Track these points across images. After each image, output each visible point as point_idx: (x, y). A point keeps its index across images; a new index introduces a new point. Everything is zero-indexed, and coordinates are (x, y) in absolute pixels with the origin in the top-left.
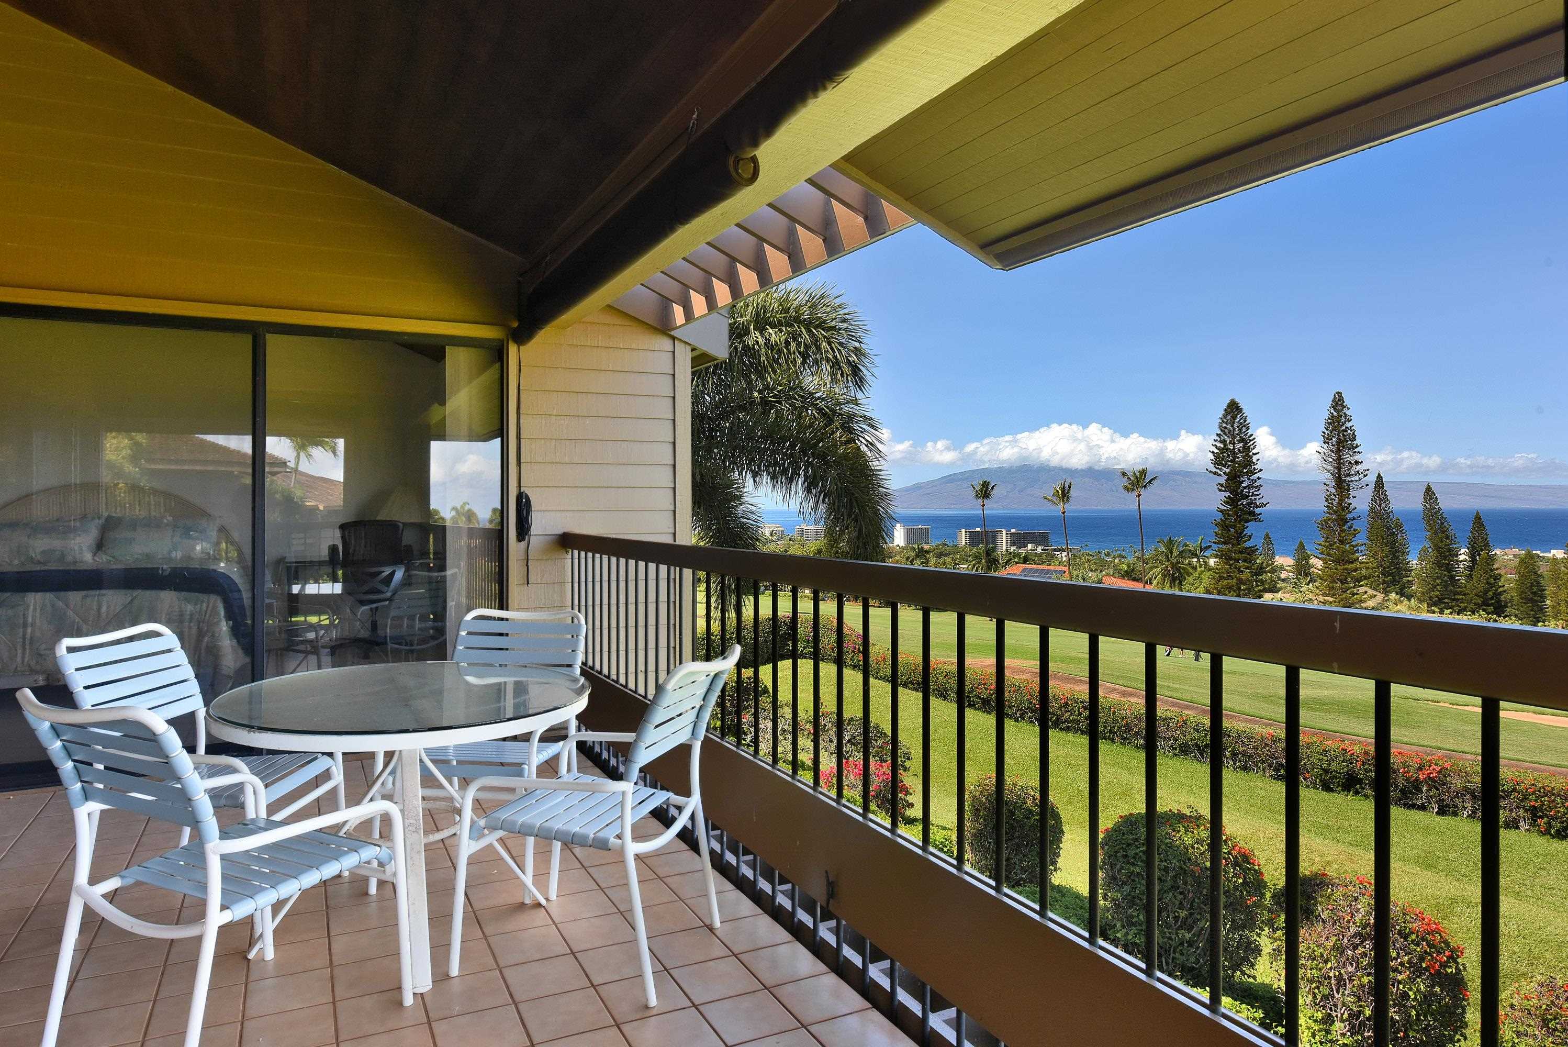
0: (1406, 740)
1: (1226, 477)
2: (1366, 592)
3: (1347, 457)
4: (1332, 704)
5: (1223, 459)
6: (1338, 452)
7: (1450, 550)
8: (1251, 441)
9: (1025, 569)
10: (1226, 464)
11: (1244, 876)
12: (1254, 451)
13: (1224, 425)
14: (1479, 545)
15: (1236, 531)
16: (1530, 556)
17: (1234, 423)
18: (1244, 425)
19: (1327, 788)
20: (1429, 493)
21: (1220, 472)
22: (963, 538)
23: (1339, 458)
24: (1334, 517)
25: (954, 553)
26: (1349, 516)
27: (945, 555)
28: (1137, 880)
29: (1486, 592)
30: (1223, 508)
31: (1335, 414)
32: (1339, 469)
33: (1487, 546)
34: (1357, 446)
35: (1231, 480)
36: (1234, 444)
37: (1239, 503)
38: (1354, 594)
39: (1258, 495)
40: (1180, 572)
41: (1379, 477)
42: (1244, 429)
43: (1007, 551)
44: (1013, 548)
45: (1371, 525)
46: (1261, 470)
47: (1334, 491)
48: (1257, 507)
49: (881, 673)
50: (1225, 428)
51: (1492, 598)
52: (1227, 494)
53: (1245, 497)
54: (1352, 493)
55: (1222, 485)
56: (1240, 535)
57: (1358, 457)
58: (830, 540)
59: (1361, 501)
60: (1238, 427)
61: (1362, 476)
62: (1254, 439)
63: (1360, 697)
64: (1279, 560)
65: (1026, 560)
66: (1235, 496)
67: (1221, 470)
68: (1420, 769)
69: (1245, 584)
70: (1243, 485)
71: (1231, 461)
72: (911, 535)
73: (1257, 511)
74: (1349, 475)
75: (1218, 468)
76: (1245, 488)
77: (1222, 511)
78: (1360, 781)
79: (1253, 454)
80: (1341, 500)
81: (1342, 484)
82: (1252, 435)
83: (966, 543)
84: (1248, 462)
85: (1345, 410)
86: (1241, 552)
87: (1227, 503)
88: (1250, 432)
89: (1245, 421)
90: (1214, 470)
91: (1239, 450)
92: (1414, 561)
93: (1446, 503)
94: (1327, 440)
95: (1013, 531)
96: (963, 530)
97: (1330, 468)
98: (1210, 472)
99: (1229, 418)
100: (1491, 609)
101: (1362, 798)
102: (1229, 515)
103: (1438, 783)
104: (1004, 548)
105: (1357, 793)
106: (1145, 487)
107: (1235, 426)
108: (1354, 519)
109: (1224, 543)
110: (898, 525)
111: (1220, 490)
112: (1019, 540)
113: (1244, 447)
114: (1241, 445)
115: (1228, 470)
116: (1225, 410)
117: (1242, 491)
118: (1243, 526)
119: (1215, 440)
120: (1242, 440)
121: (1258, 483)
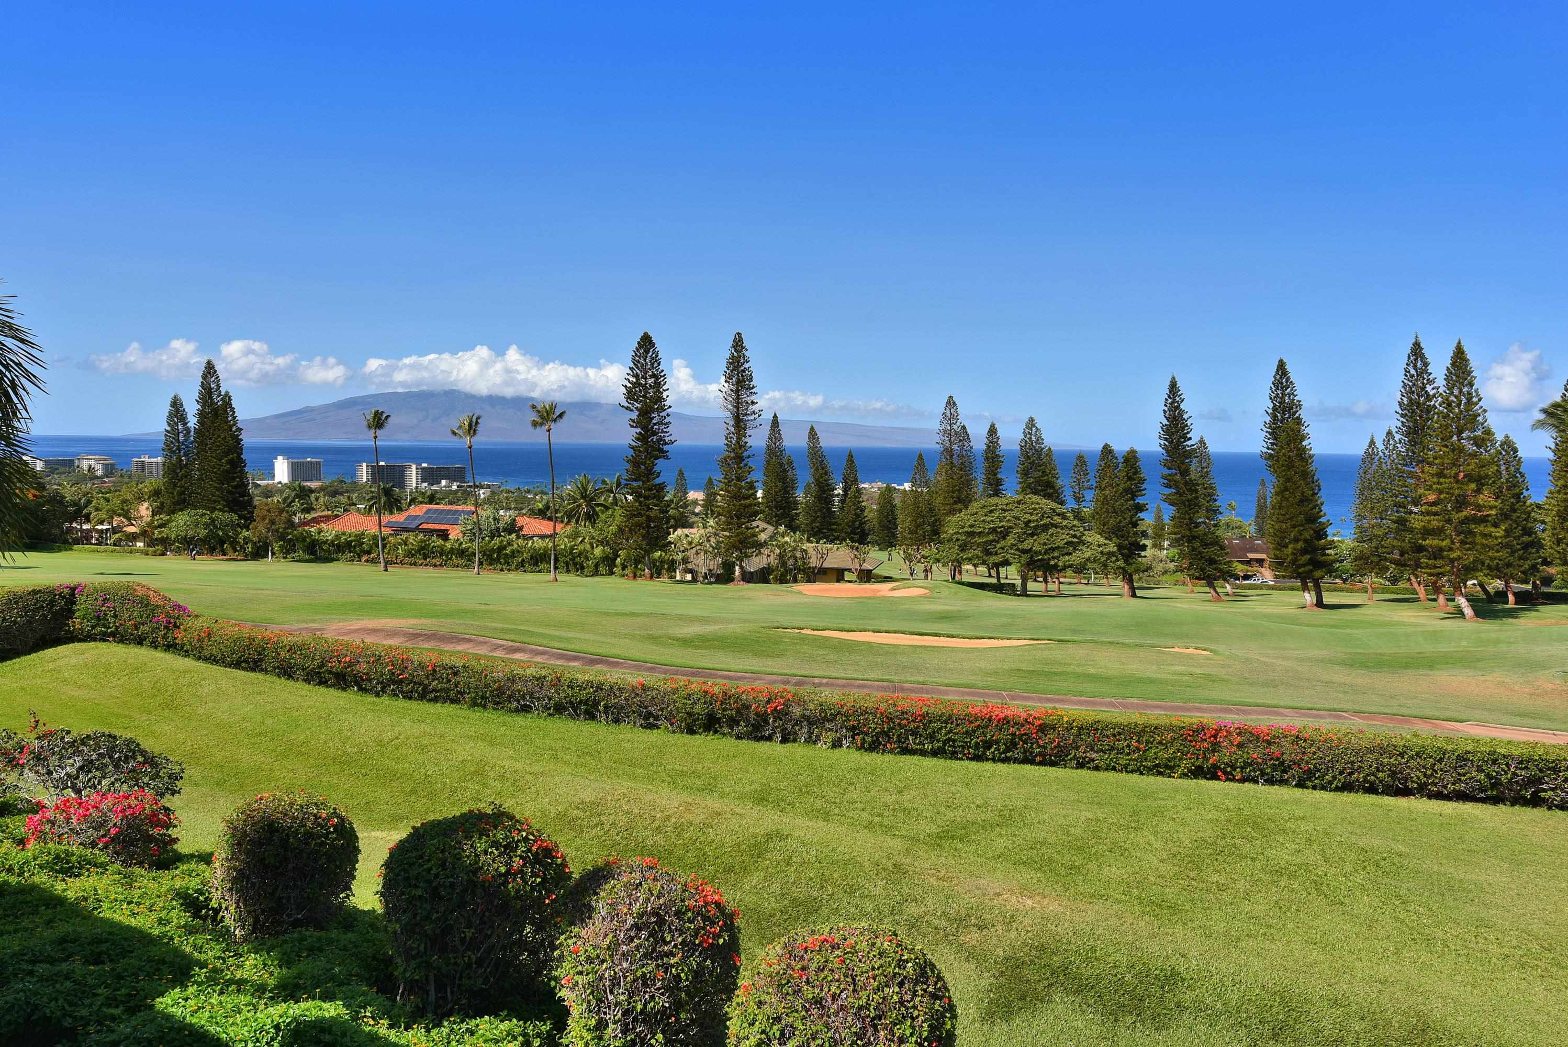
0: (769, 670)
1: (637, 413)
2: (758, 527)
3: (745, 397)
4: (713, 640)
5: (635, 394)
6: (737, 391)
7: (828, 485)
8: (662, 376)
9: (429, 510)
10: (638, 399)
11: (544, 873)
12: (665, 388)
13: (637, 359)
14: (850, 481)
15: (646, 468)
16: (889, 489)
17: (646, 357)
18: (656, 361)
19: (691, 731)
20: (813, 433)
21: (632, 408)
22: (363, 474)
23: (738, 397)
24: (732, 455)
25: (353, 491)
26: (746, 454)
27: (341, 494)
28: (419, 904)
29: (854, 521)
30: (634, 444)
31: (735, 354)
32: (738, 408)
33: (856, 481)
34: (753, 388)
35: (642, 416)
36: (646, 378)
37: (650, 440)
38: (748, 528)
39: (666, 432)
40: (594, 510)
41: (775, 416)
42: (656, 364)
43: (417, 487)
44: (424, 485)
45: (768, 462)
46: (670, 407)
47: (732, 429)
48: (666, 444)
49: (205, 653)
50: (638, 362)
51: (858, 528)
52: (639, 430)
53: (654, 433)
54: (748, 432)
55: (633, 421)
56: (650, 473)
57: (753, 398)
58: (173, 478)
59: (757, 439)
60: (650, 361)
61: (756, 416)
62: (665, 375)
63: (738, 631)
64: (692, 495)
65: (432, 499)
66: (646, 432)
67: (633, 405)
68: (768, 702)
69: (654, 522)
70: (654, 421)
71: (643, 396)
72: (296, 470)
73: (666, 448)
74: (746, 415)
75: (630, 404)
76: (655, 424)
77: (633, 448)
78: (718, 721)
79: (663, 389)
80: (739, 439)
81: (740, 423)
82: (662, 371)
83: (368, 480)
84: (659, 399)
85: (744, 351)
86: (651, 490)
87: (638, 439)
88: (661, 367)
89: (657, 356)
90: (626, 404)
91: (650, 385)
92: (800, 495)
93: (826, 442)
94: (728, 379)
95: (425, 465)
96: (364, 465)
97: (730, 407)
98: (623, 406)
99: (642, 351)
100: (857, 537)
101: (720, 736)
102: (640, 451)
103: (780, 714)
104: (414, 485)
105: (716, 732)
106: (555, 420)
107: (648, 360)
108: (749, 457)
109: (635, 480)
110: (280, 458)
111: (632, 426)
112: (430, 476)
113: (655, 383)
114: (653, 380)
115: (639, 406)
116: (639, 343)
117: (652, 427)
118: (653, 462)
119: (628, 374)
120: (654, 376)
121: (667, 420)
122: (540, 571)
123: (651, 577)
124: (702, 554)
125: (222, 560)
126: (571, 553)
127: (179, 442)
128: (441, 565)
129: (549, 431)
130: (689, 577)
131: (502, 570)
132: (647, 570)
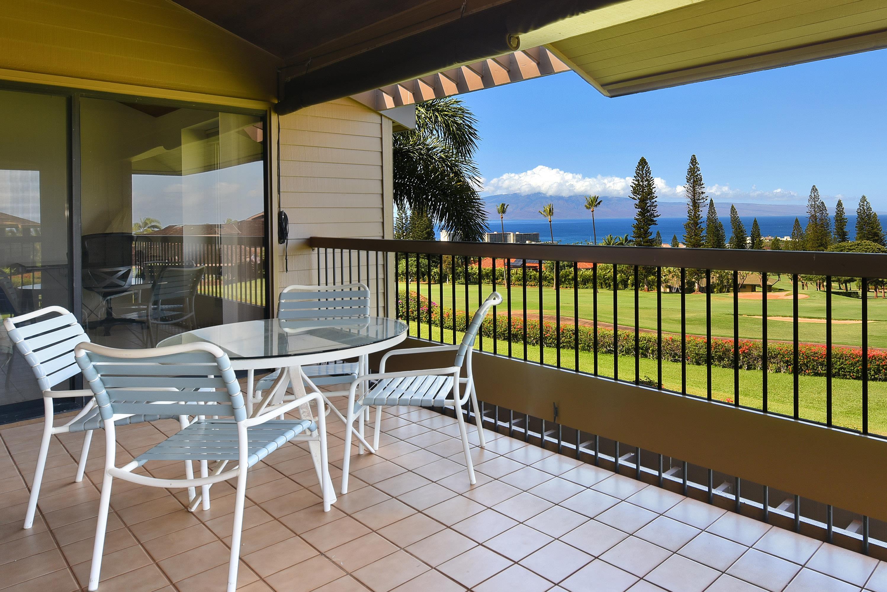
1: (639, 201)
3: (698, 190)
5: (637, 190)
6: (694, 187)
7: (742, 238)
8: (651, 180)
10: (639, 193)
12: (653, 186)
13: (638, 171)
14: (756, 235)
15: (644, 230)
16: (777, 240)
17: (643, 170)
18: (648, 172)
19: (697, 363)
20: (733, 209)
21: (636, 198)
22: (486, 238)
23: (694, 190)
24: (692, 222)
26: (699, 221)
30: (638, 217)
31: (692, 167)
32: (694, 196)
33: (759, 235)
34: (702, 184)
35: (642, 202)
37: (646, 215)
39: (655, 211)
41: (712, 201)
42: (648, 174)
45: (709, 226)
46: (657, 197)
47: (692, 208)
48: (655, 217)
50: (639, 173)
52: (640, 210)
53: (648, 211)
54: (700, 209)
55: (637, 205)
56: (646, 233)
57: (703, 190)
59: (704, 213)
60: (645, 173)
61: (704, 200)
62: (653, 180)
64: (664, 246)
66: (644, 211)
67: (636, 196)
70: (648, 205)
71: (642, 192)
73: (655, 219)
74: (699, 199)
75: (635, 195)
76: (648, 206)
77: (637, 219)
78: (713, 358)
79: (653, 188)
80: (695, 213)
81: (695, 204)
83: (489, 241)
84: (650, 192)
85: (697, 165)
86: (647, 242)
87: (639, 215)
88: (651, 176)
89: (649, 169)
90: (633, 196)
91: (645, 185)
92: (727, 244)
93: (741, 214)
94: (688, 180)
95: (518, 233)
97: (690, 196)
98: (631, 197)
99: (641, 167)
102: (641, 221)
106: (597, 206)
107: (644, 172)
108: (701, 223)
109: (638, 237)
111: (636, 208)
112: (520, 238)
113: (648, 184)
114: (647, 182)
115: (640, 197)
116: (639, 163)
117: (647, 208)
118: (648, 227)
119: (633, 180)
120: (647, 180)
121: (655, 204)
122: (587, 288)
123: (648, 290)
124: (675, 277)
125: (424, 284)
126: (604, 277)
127: (403, 223)
128: (534, 285)
129: (593, 211)
130: (668, 290)
131: (567, 287)
132: (646, 286)
